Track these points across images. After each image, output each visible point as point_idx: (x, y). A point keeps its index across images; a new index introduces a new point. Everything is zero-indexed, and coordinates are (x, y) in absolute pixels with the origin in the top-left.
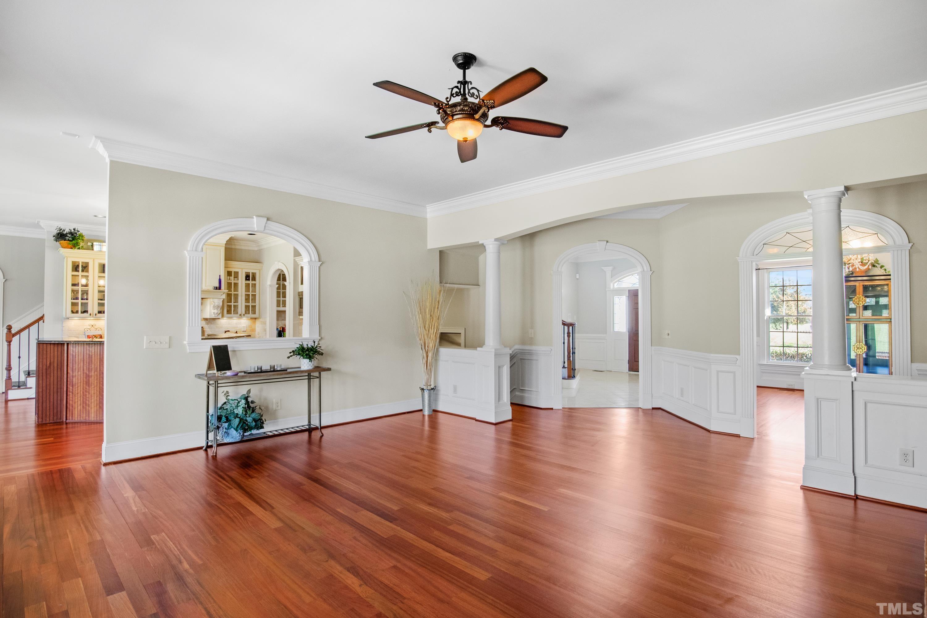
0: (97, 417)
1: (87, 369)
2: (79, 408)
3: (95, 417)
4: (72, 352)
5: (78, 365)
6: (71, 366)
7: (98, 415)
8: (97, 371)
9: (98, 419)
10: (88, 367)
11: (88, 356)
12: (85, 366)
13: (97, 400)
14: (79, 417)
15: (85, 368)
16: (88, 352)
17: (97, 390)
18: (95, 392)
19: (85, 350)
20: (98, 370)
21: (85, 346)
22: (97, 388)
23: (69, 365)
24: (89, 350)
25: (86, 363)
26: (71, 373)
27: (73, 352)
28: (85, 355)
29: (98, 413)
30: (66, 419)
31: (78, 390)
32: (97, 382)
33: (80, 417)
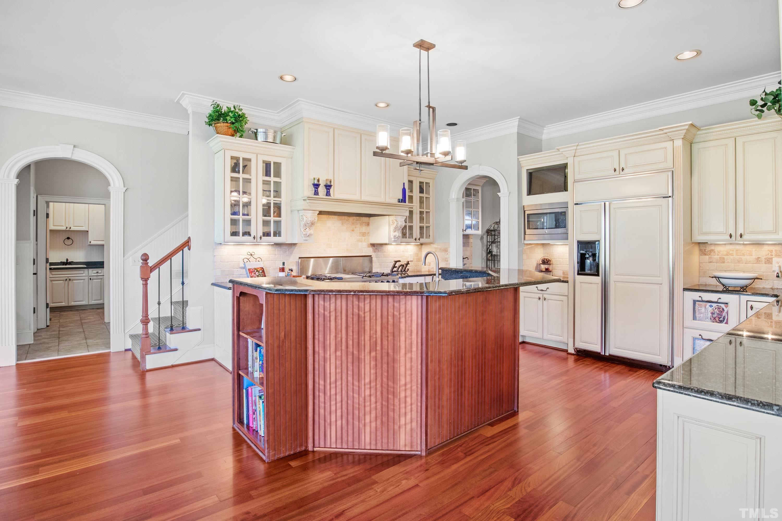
0: (376, 444)
1: (355, 344)
2: (339, 423)
3: (373, 442)
4: (322, 311)
5: (336, 336)
6: (321, 339)
7: (379, 438)
8: (376, 350)
9: (379, 447)
10: (356, 340)
11: (356, 319)
12: (350, 338)
13: (376, 409)
14: (339, 441)
15: (350, 342)
16: (356, 311)
17: (376, 389)
18: (373, 391)
19: (350, 306)
20: (379, 348)
21: (350, 298)
22: (376, 385)
23: (317, 337)
24: (359, 306)
25: (353, 332)
26: (321, 352)
27: (324, 310)
28: (350, 316)
29: (379, 434)
30: (314, 447)
31: (336, 387)
32: (376, 373)
33: (342, 442)
